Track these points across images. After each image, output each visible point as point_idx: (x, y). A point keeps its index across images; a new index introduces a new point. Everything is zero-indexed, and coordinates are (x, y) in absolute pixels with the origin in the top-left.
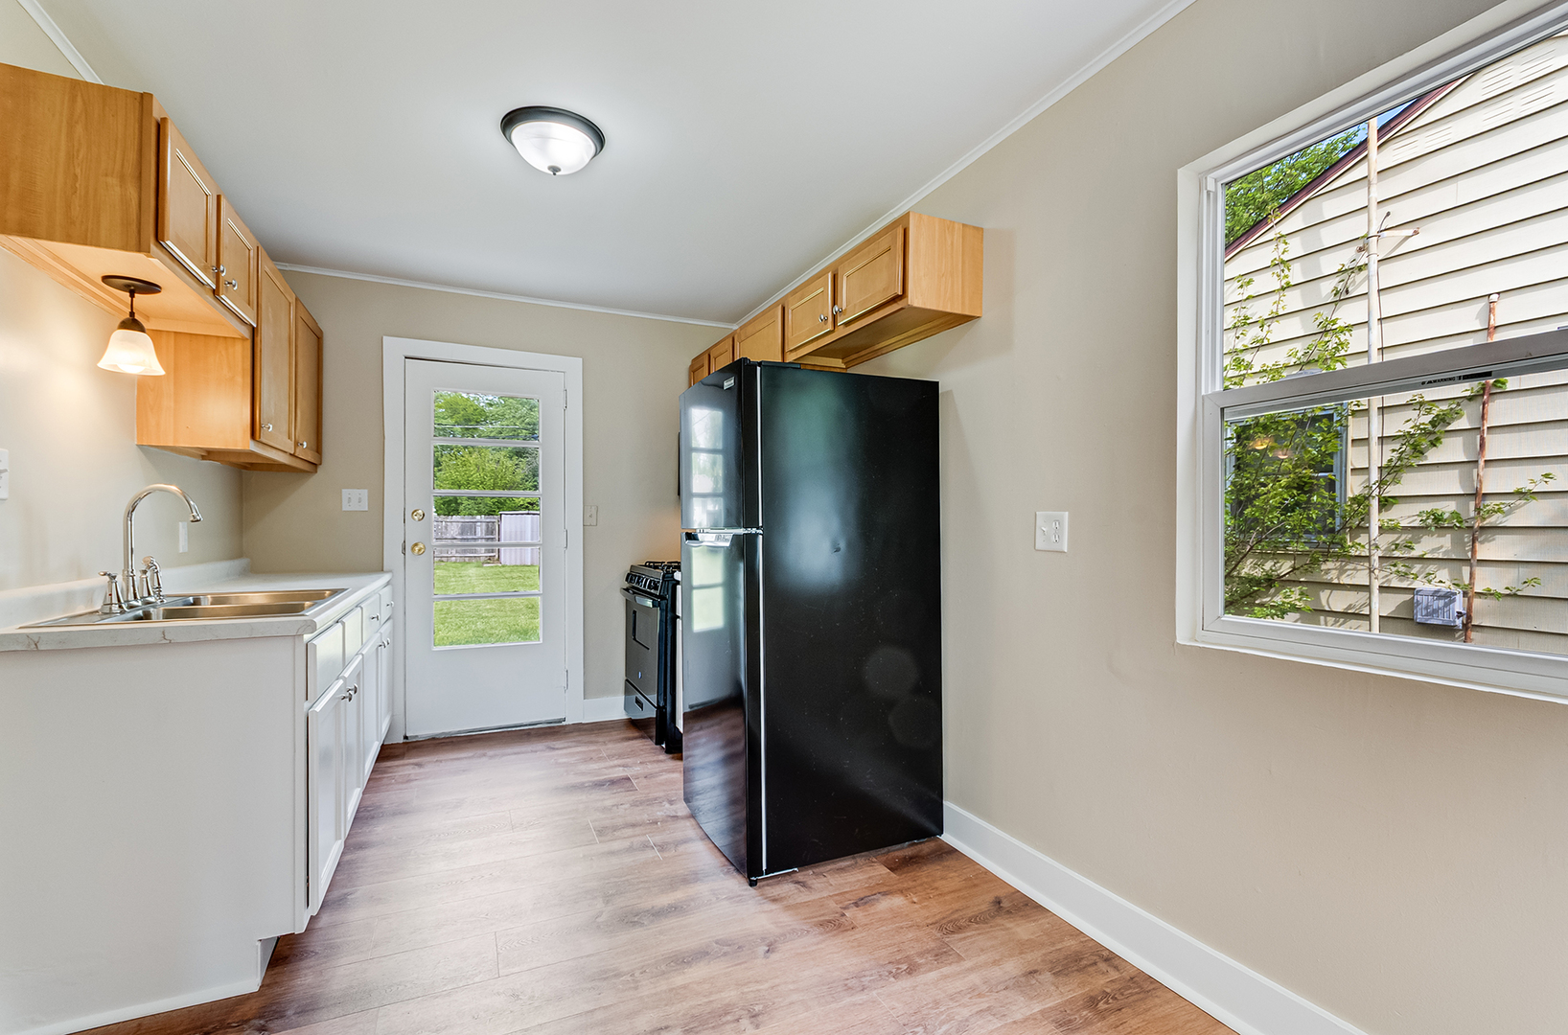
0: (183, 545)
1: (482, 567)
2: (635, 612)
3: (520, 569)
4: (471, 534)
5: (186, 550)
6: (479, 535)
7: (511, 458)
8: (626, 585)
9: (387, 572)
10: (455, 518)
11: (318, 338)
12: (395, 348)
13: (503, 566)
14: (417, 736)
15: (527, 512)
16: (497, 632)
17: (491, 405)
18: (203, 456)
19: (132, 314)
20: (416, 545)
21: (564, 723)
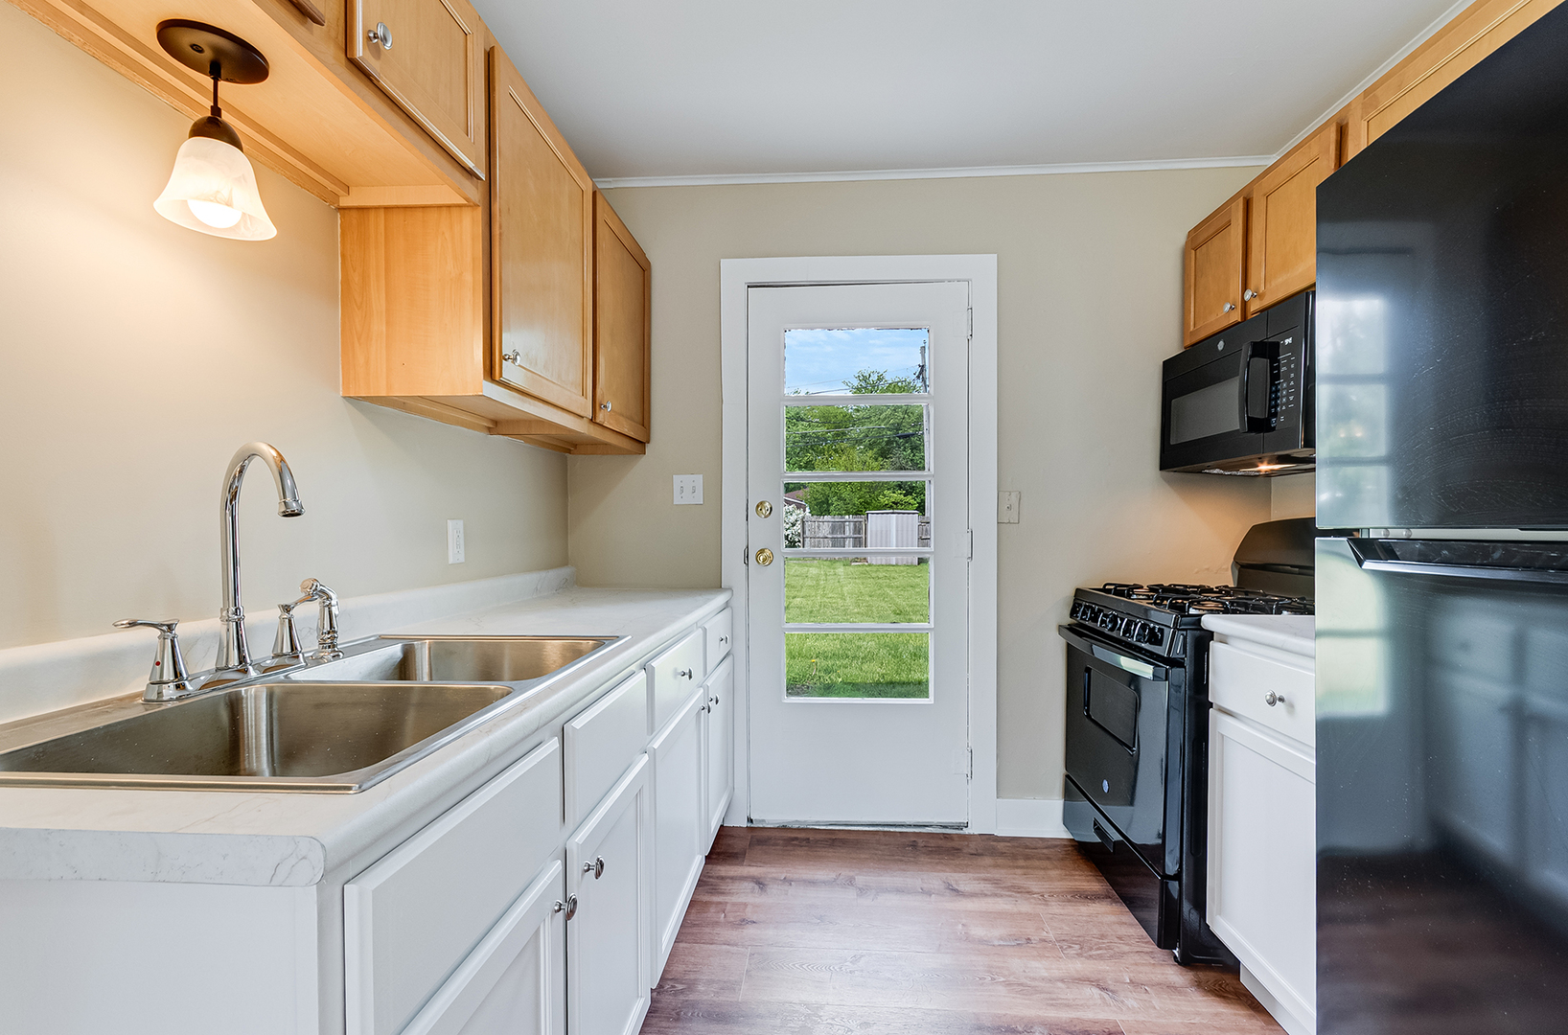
0: (455, 554)
1: (850, 565)
2: (1088, 670)
3: (885, 568)
4: (840, 533)
5: (461, 558)
6: (847, 534)
7: (876, 460)
8: (1067, 620)
9: (726, 589)
10: (827, 518)
11: (642, 269)
12: (735, 272)
13: (870, 565)
14: (764, 821)
15: (891, 511)
16: (865, 643)
17: (858, 411)
18: (489, 429)
19: (216, 110)
20: (762, 551)
21: (966, 831)
